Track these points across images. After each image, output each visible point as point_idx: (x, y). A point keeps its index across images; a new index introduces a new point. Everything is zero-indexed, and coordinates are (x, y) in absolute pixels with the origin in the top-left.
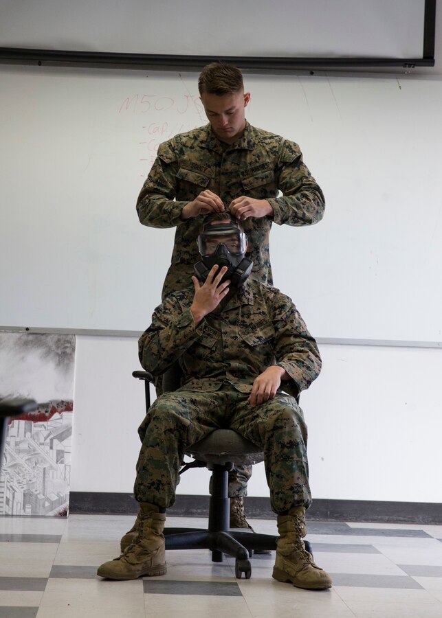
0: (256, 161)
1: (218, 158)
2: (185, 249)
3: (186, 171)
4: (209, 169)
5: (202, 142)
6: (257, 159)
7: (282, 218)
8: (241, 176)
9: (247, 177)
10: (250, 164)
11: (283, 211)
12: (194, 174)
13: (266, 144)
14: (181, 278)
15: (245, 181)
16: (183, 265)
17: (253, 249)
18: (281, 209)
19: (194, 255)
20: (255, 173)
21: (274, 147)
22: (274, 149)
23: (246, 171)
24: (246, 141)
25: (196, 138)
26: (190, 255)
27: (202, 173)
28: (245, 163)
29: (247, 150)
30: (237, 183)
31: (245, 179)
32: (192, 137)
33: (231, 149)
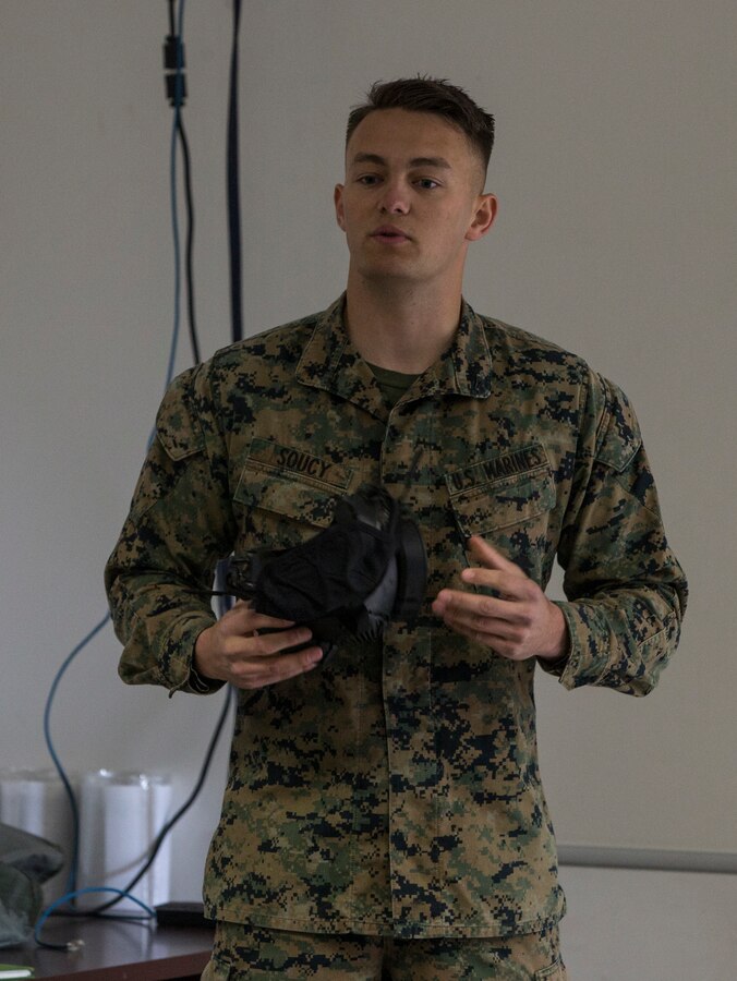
0: (501, 440)
1: (368, 423)
2: (279, 735)
3: (262, 477)
4: (336, 467)
5: (312, 371)
6: (506, 432)
7: (582, 673)
8: (453, 490)
9: (468, 493)
10: (483, 447)
11: (594, 652)
12: (288, 487)
13: (539, 377)
14: (273, 832)
15: (464, 504)
16: (276, 786)
17: (496, 725)
18: (592, 644)
19: (312, 754)
20: (498, 483)
21: (563, 397)
22: (565, 405)
23: (467, 473)
24: (464, 368)
25: (289, 356)
26: (299, 753)
27: (311, 480)
28: (464, 442)
29: (467, 399)
30: (435, 508)
31: (462, 499)
32: (277, 352)
33: (417, 395)
